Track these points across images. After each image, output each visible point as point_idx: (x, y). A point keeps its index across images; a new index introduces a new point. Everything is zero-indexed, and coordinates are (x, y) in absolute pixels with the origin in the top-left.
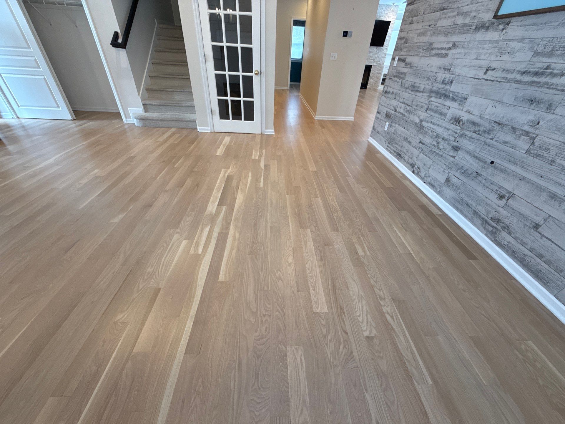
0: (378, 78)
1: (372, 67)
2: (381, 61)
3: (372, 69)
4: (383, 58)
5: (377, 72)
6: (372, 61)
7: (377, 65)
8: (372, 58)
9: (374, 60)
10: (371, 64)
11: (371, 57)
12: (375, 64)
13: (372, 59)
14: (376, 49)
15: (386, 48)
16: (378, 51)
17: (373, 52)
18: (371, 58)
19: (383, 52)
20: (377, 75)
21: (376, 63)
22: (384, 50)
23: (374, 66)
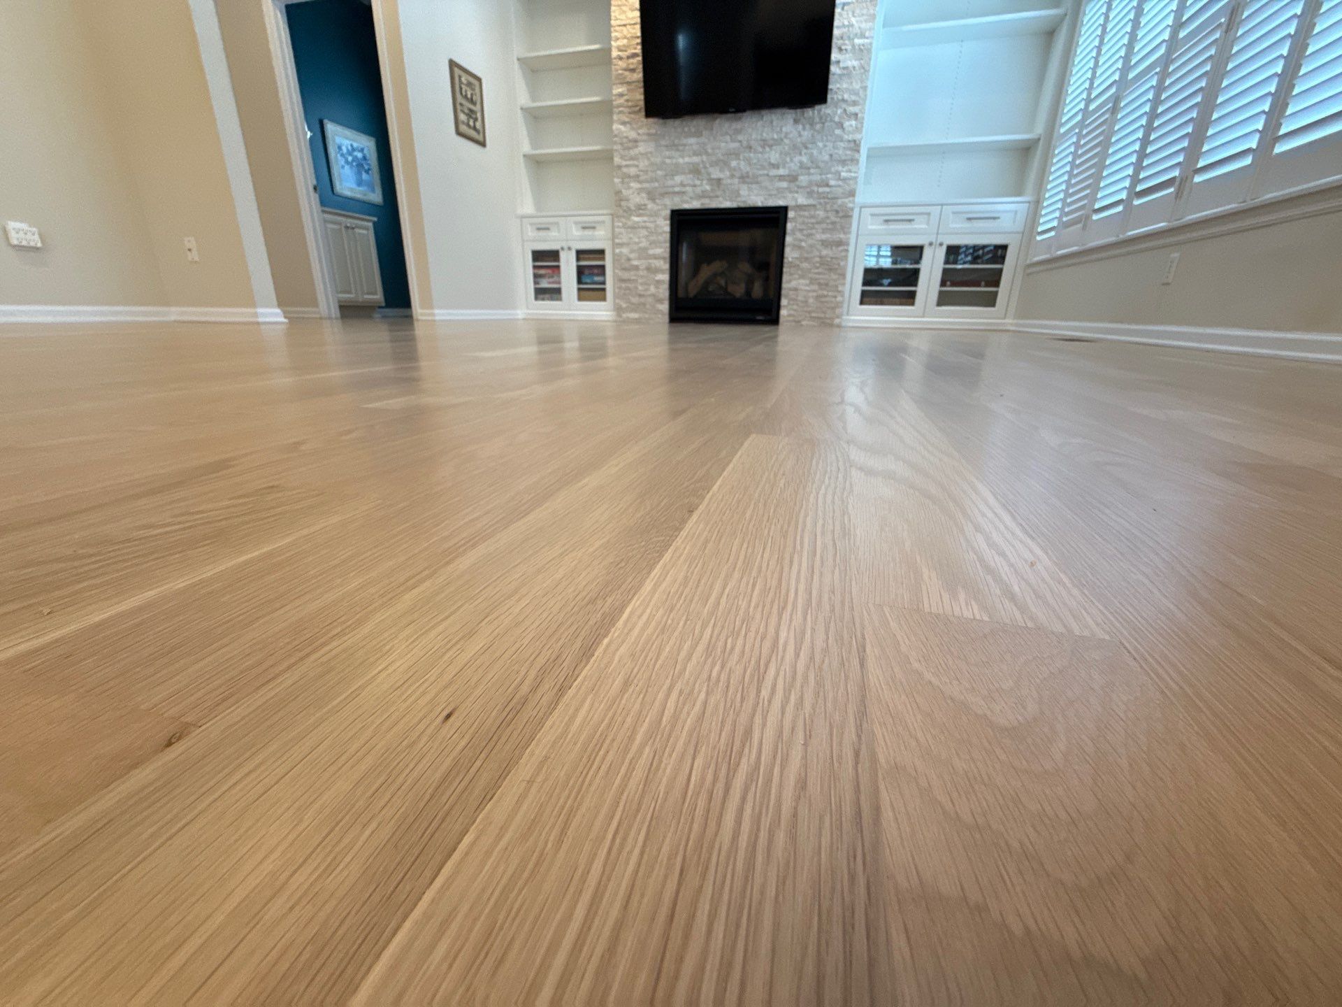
0: (835, 268)
1: (791, 214)
2: (832, 183)
3: (789, 226)
4: (843, 162)
5: (822, 237)
6: (784, 184)
7: (811, 201)
8: (781, 172)
9: (793, 178)
10: (781, 203)
11: (776, 166)
12: (802, 200)
13: (781, 178)
14: (796, 121)
15: (852, 109)
16: (806, 134)
17: (779, 142)
18: (773, 172)
19: (838, 132)
20: (824, 252)
21: (810, 194)
22: (840, 125)
23: (800, 207)
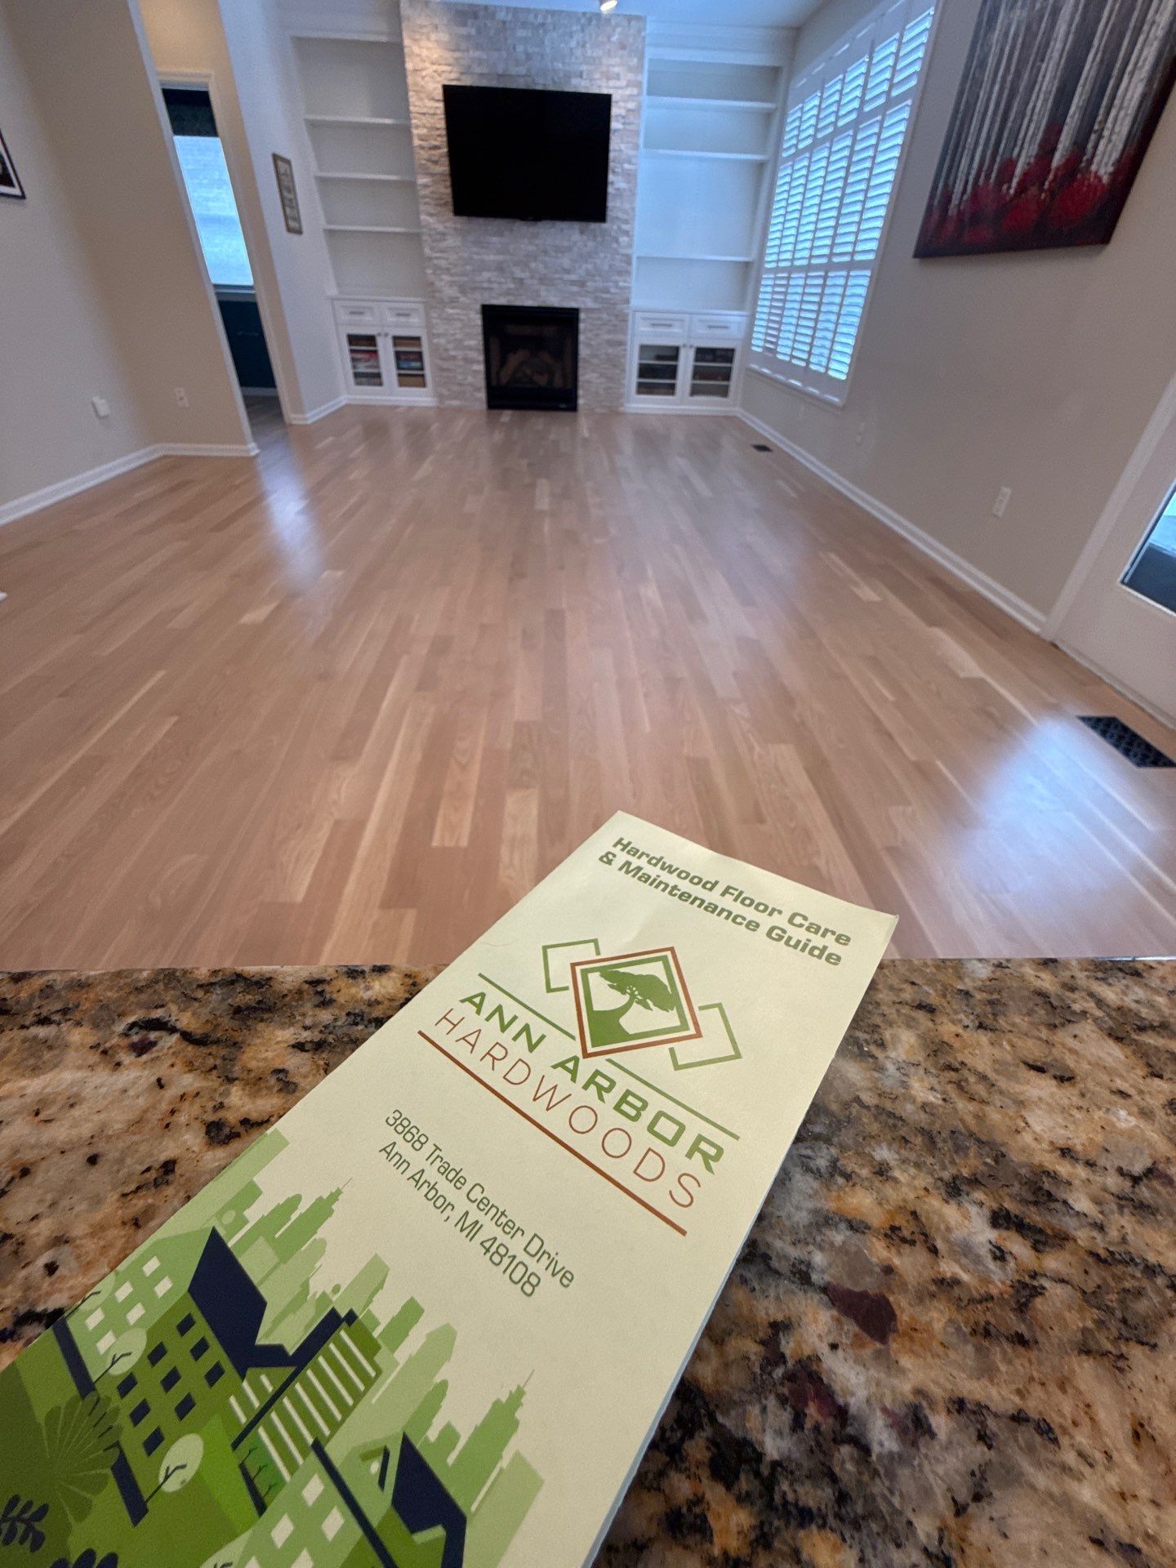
0: (616, 363)
1: (582, 316)
2: (613, 290)
3: (582, 326)
4: (620, 273)
5: (607, 337)
6: (575, 289)
7: (596, 306)
8: (573, 277)
9: (582, 284)
10: (573, 305)
11: (568, 272)
12: (590, 304)
13: (573, 283)
14: (582, 232)
15: (625, 227)
16: (591, 244)
17: (569, 249)
18: (567, 277)
19: (615, 245)
20: (610, 350)
21: (596, 299)
22: (617, 241)
23: (588, 310)
